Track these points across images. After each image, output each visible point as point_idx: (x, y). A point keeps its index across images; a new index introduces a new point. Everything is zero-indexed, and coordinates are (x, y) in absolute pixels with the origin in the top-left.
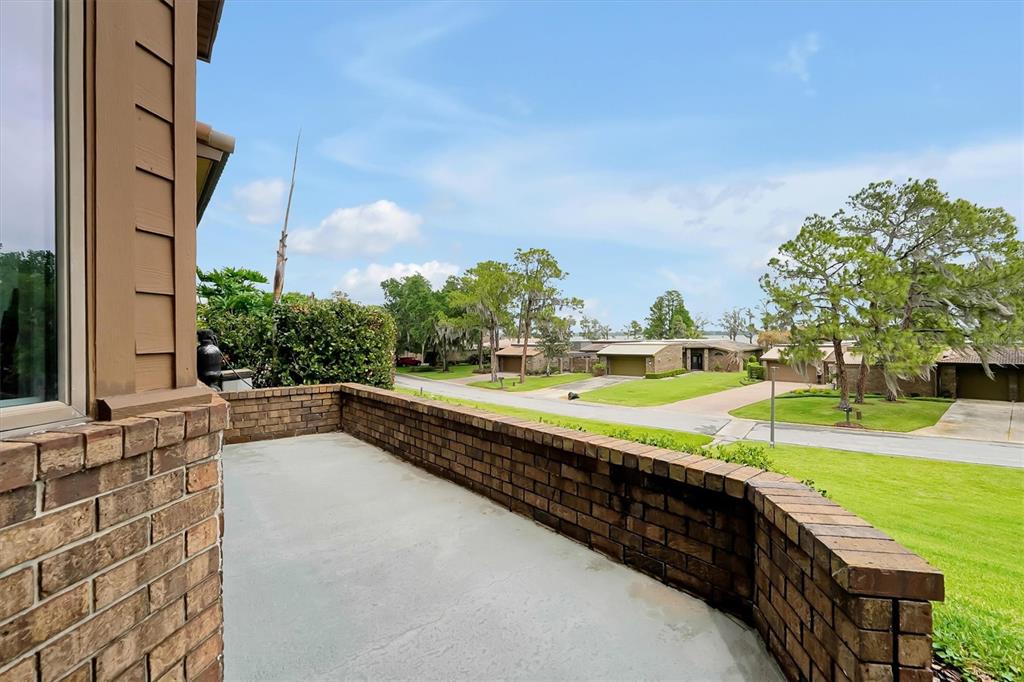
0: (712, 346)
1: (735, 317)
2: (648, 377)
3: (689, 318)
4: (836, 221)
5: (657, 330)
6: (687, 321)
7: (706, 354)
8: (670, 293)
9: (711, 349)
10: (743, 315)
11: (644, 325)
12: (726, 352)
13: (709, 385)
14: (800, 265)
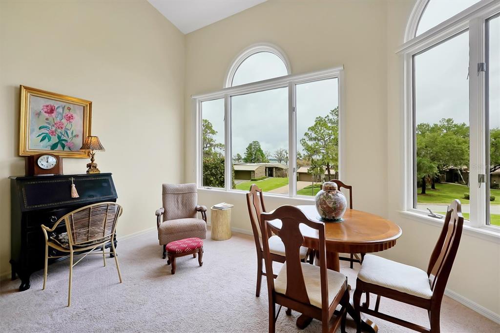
0: (277, 166)
1: (281, 153)
2: (252, 180)
3: (263, 153)
4: (326, 119)
5: (250, 159)
6: (262, 155)
7: (274, 170)
8: (255, 142)
9: (276, 168)
10: (284, 153)
11: (243, 156)
12: (282, 169)
13: (278, 183)
14: (316, 136)
